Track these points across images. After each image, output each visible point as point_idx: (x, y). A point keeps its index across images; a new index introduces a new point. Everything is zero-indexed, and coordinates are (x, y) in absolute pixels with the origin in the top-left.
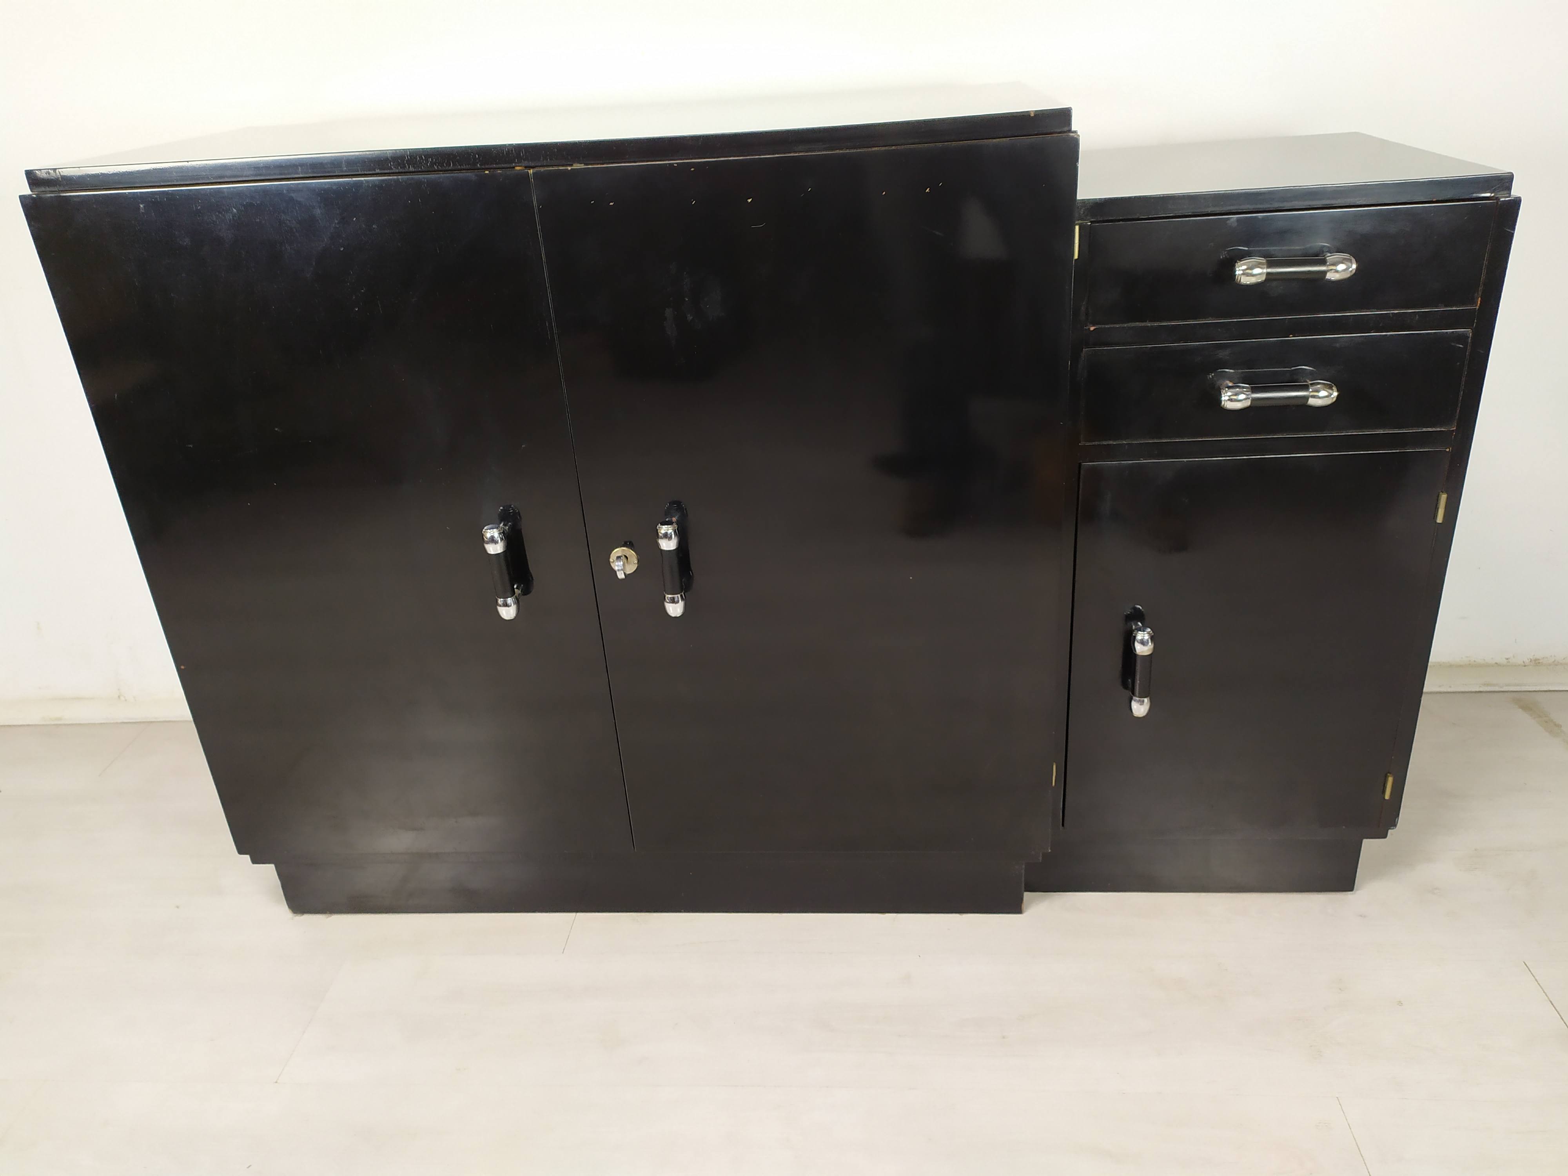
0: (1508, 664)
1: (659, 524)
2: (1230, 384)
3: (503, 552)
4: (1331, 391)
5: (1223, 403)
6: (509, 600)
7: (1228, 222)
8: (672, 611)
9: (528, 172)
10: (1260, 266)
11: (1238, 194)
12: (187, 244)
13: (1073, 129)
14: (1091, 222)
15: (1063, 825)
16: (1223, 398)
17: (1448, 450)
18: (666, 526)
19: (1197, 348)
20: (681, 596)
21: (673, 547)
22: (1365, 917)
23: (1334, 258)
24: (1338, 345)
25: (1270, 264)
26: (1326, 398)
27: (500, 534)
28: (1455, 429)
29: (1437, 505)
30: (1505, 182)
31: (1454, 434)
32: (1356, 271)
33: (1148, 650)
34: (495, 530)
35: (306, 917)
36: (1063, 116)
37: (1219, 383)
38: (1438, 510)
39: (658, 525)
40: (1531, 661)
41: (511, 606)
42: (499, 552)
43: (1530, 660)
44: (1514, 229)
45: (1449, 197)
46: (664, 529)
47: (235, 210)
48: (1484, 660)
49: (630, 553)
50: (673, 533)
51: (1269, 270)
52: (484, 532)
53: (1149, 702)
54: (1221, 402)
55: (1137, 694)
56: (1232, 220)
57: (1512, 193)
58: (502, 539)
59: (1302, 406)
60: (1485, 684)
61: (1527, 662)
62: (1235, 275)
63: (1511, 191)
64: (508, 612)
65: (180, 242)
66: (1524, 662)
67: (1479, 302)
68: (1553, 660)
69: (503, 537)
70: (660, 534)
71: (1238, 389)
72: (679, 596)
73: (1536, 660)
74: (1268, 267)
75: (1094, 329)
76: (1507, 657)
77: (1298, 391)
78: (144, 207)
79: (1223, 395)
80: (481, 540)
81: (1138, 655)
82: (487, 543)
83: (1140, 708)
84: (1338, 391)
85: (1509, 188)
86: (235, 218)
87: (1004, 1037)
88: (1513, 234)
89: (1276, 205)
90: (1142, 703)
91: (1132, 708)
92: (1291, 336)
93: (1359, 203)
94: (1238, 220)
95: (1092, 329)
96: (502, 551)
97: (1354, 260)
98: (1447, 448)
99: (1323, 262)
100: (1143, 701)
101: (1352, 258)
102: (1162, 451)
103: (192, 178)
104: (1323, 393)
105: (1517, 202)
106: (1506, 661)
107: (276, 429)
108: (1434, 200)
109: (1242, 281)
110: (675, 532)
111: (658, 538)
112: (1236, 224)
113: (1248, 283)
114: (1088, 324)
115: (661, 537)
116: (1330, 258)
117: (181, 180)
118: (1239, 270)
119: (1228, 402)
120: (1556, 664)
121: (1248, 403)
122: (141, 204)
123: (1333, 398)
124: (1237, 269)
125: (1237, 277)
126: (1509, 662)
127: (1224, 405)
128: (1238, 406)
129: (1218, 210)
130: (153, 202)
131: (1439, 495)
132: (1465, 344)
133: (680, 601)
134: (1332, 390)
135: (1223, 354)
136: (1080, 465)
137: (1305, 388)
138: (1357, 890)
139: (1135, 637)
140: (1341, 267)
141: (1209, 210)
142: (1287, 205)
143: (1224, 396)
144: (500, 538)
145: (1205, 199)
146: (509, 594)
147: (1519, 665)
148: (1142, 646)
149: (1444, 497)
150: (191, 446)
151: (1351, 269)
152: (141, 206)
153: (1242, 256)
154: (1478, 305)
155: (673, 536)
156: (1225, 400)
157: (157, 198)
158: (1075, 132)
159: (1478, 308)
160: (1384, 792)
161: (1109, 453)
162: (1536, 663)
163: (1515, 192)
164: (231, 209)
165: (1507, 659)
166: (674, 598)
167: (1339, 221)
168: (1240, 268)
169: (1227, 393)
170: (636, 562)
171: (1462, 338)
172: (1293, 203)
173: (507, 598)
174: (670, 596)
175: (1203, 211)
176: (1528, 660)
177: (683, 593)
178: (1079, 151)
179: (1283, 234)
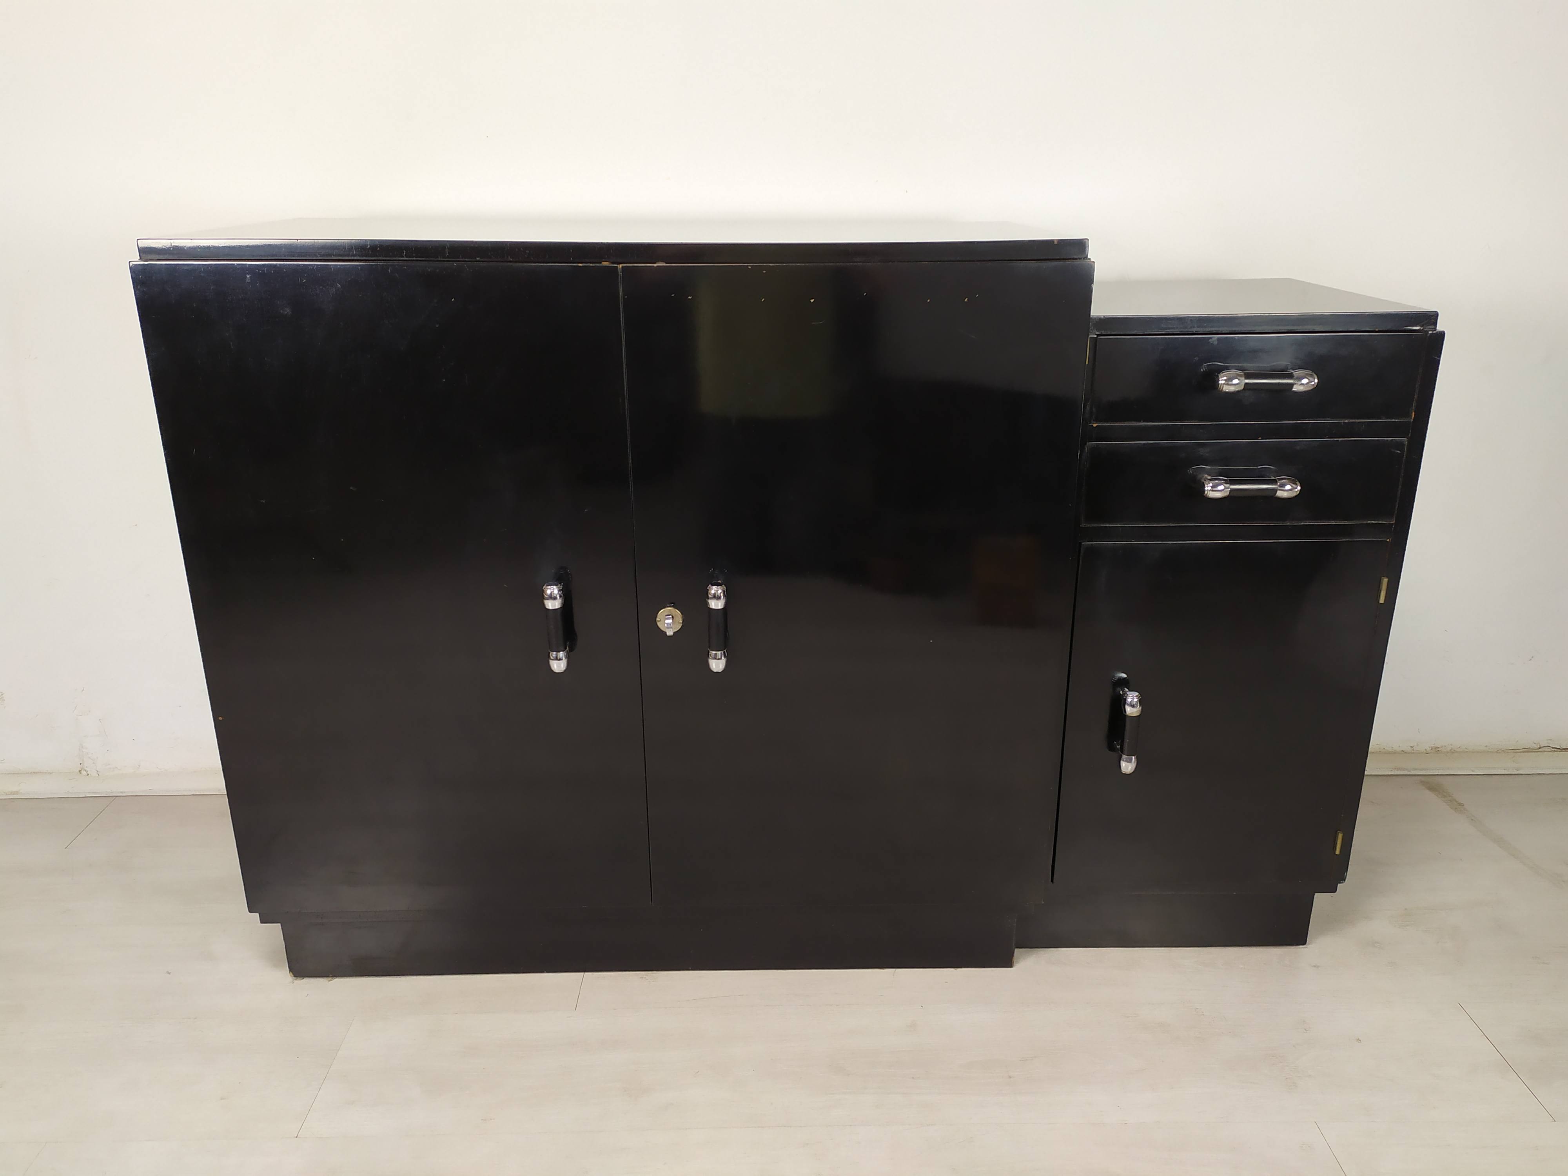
0: (1413, 752)
1: (710, 585)
2: (1209, 478)
3: (561, 608)
4: (1294, 486)
5: (1206, 492)
6: (561, 654)
7: (1210, 340)
8: (714, 667)
9: (617, 267)
10: (1238, 377)
11: (1218, 318)
12: (288, 313)
13: (1089, 257)
14: (1097, 335)
15: (1052, 881)
16: (1206, 489)
17: (1388, 540)
18: (716, 587)
19: (1182, 446)
20: (724, 652)
21: (721, 606)
22: (1318, 967)
23: (1300, 373)
24: (1298, 448)
25: (1248, 376)
26: (1290, 492)
27: (559, 591)
28: (1394, 522)
29: (1379, 587)
30: (1431, 318)
31: (1394, 526)
32: (1317, 384)
33: (1137, 711)
34: (555, 587)
35: (306, 980)
36: (1080, 246)
37: (1200, 476)
38: (1380, 592)
39: (708, 586)
40: (1432, 749)
41: (562, 659)
42: (557, 607)
43: (1430, 749)
44: (1440, 357)
45: (1389, 327)
46: (714, 590)
47: (339, 286)
48: (1393, 748)
49: (677, 613)
50: (722, 594)
51: (1247, 381)
52: (545, 588)
53: (1136, 762)
54: (1204, 491)
55: (1126, 753)
56: (1213, 339)
57: (1437, 328)
58: (560, 597)
59: (1270, 497)
60: (1395, 768)
61: (1429, 749)
62: (1219, 384)
63: (1436, 326)
64: (558, 665)
65: (281, 311)
66: (1426, 750)
67: (1413, 416)
68: (1450, 748)
69: (562, 595)
70: (710, 596)
71: (1217, 481)
72: (722, 652)
73: (1436, 748)
74: (1246, 378)
75: (1097, 426)
76: (1412, 745)
77: (1268, 484)
78: (251, 277)
79: (1206, 486)
80: (541, 597)
81: (1128, 716)
82: (547, 599)
83: (1128, 766)
84: (1301, 486)
85: (1435, 324)
86: (338, 293)
87: (1010, 1077)
88: (1439, 361)
89: (1249, 329)
90: (1130, 761)
91: (1121, 765)
92: (1260, 438)
93: (1317, 329)
94: (1219, 339)
95: (1095, 425)
96: (559, 607)
97: (1315, 376)
98: (1387, 539)
99: (1291, 376)
100: (1132, 759)
101: (1313, 374)
102: (1151, 534)
103: (300, 254)
104: (1288, 487)
105: (1442, 335)
106: (1410, 749)
107: (351, 488)
108: (1377, 330)
109: (1224, 389)
110: (724, 594)
111: (708, 598)
112: (1216, 343)
113: (1227, 391)
114: (1092, 421)
115: (711, 597)
116: (1297, 373)
117: (288, 256)
118: (1222, 380)
119: (1211, 492)
120: (1453, 752)
121: (1226, 493)
122: (248, 275)
123: (1297, 491)
124: (1220, 379)
125: (1220, 386)
126: (1413, 750)
127: (1207, 494)
128: (1218, 495)
129: (1201, 330)
130: (259, 274)
131: (1381, 579)
132: (1402, 450)
133: (723, 658)
134: (1296, 484)
135: (1203, 451)
136: (1080, 543)
137: (1274, 482)
138: (1309, 944)
139: (1125, 700)
140: (1305, 381)
141: (1194, 330)
142: (1258, 329)
143: (1208, 487)
144: (559, 594)
145: (1191, 320)
146: (562, 648)
147: (1422, 753)
148: (1131, 708)
149: (1385, 581)
150: (264, 502)
151: (1313, 383)
152: (248, 276)
153: (1220, 370)
154: (1413, 418)
155: (722, 597)
156: (1208, 490)
157: (264, 270)
158: (1089, 259)
159: (1412, 420)
160: (1335, 848)
161: (1106, 534)
162: (1436, 750)
163: (1439, 328)
164: (335, 285)
165: (1412, 747)
166: (716, 653)
167: (1300, 344)
168: (1223, 378)
169: (1209, 484)
170: (681, 622)
171: (1400, 445)
172: (1263, 327)
173: (560, 652)
174: (714, 652)
175: (1190, 330)
176: (1430, 748)
177: (725, 651)
178: (1094, 275)
179: (1254, 353)
